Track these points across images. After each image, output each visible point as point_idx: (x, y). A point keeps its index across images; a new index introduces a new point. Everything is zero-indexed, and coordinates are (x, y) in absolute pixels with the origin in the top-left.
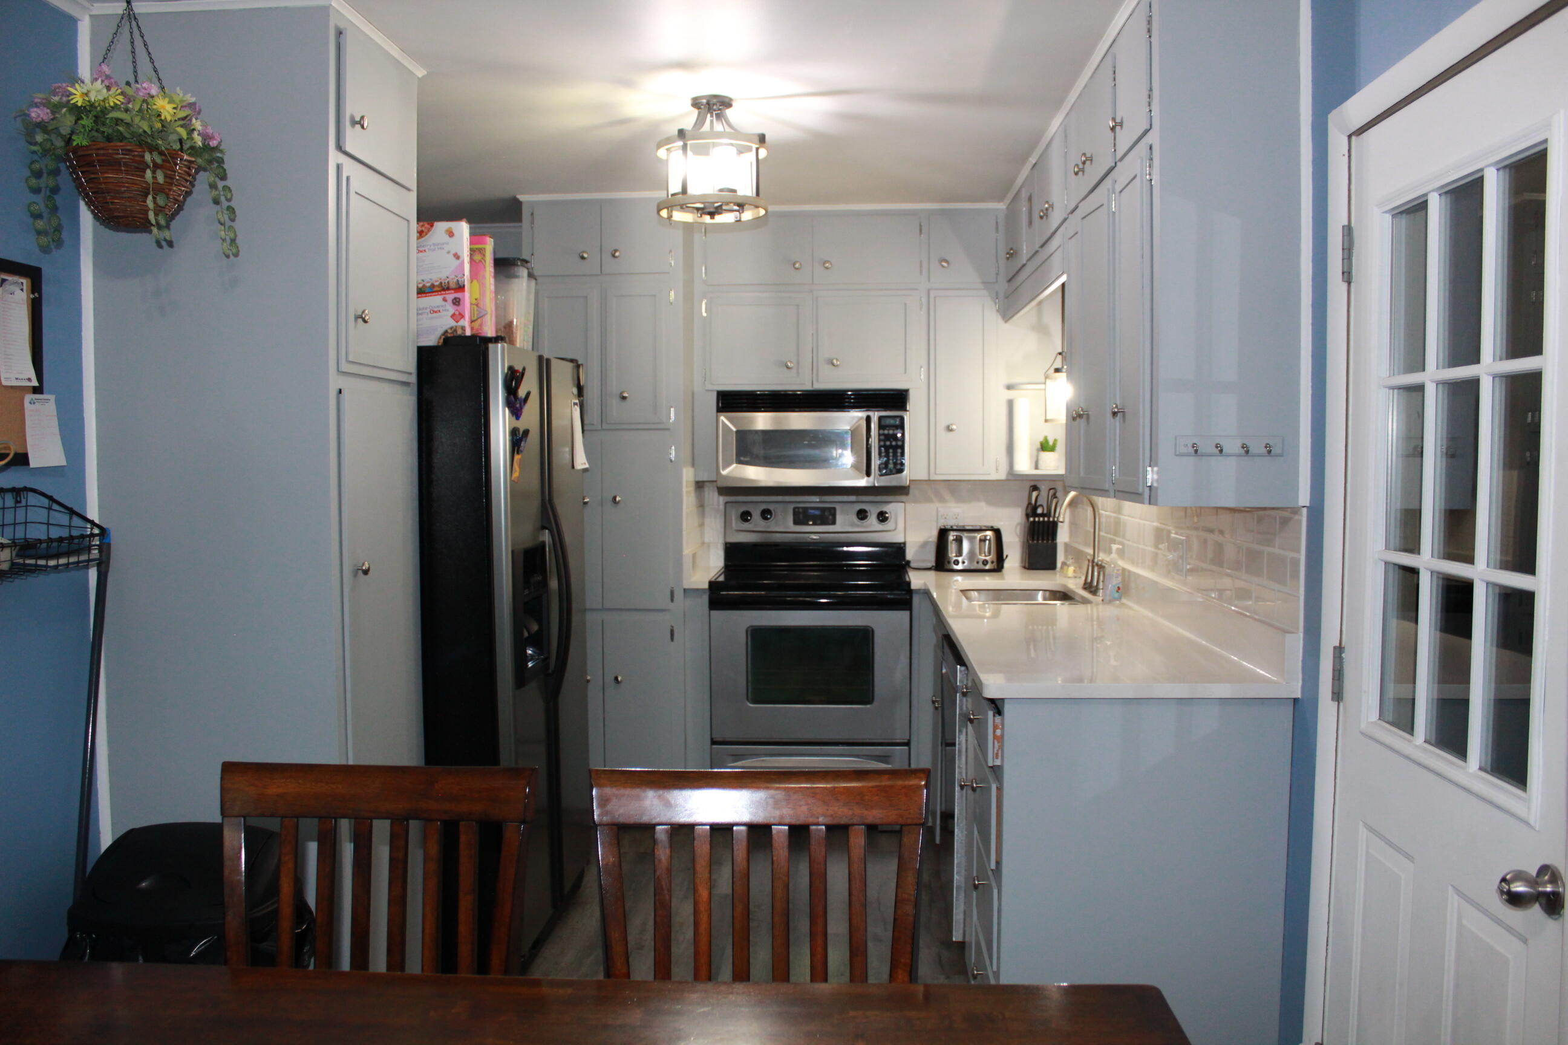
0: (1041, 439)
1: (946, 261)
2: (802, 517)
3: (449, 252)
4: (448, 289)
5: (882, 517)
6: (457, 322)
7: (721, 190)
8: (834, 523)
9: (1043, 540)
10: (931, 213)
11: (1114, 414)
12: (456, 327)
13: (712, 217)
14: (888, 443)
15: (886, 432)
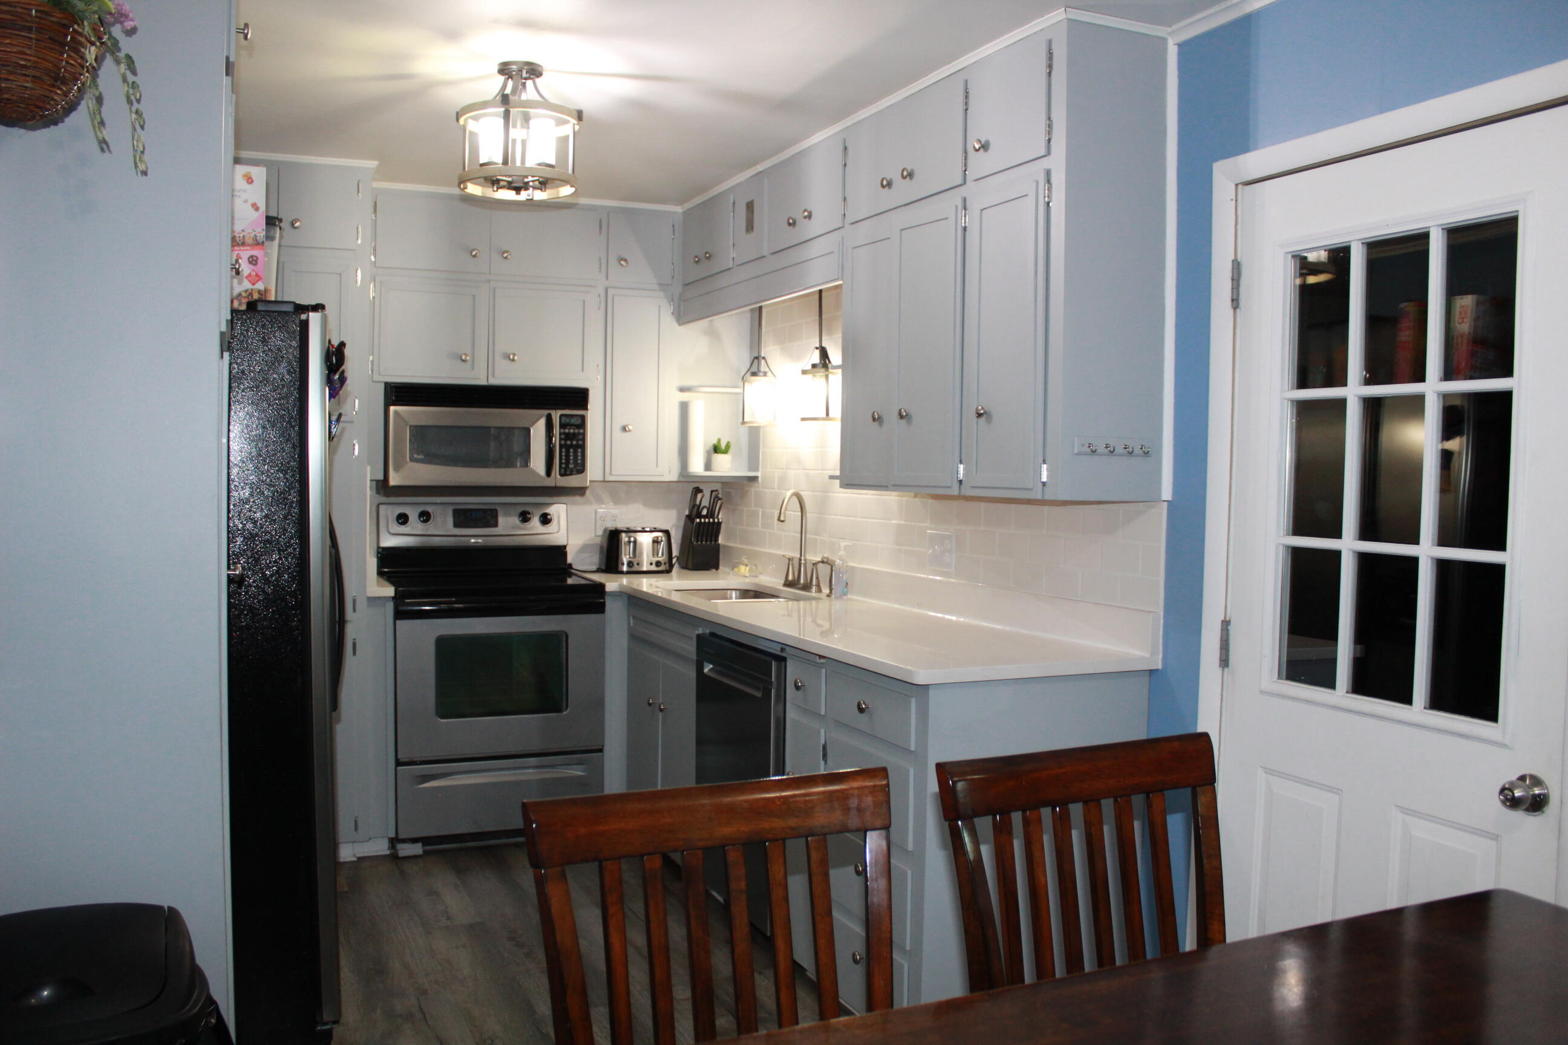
0: (715, 442)
1: (625, 260)
2: (463, 518)
3: (246, 201)
4: (243, 244)
5: (545, 520)
6: (253, 284)
7: (539, 165)
8: (496, 525)
9: (706, 541)
10: (610, 211)
11: (979, 415)
12: (252, 290)
13: (518, 193)
14: (569, 442)
15: (567, 431)
